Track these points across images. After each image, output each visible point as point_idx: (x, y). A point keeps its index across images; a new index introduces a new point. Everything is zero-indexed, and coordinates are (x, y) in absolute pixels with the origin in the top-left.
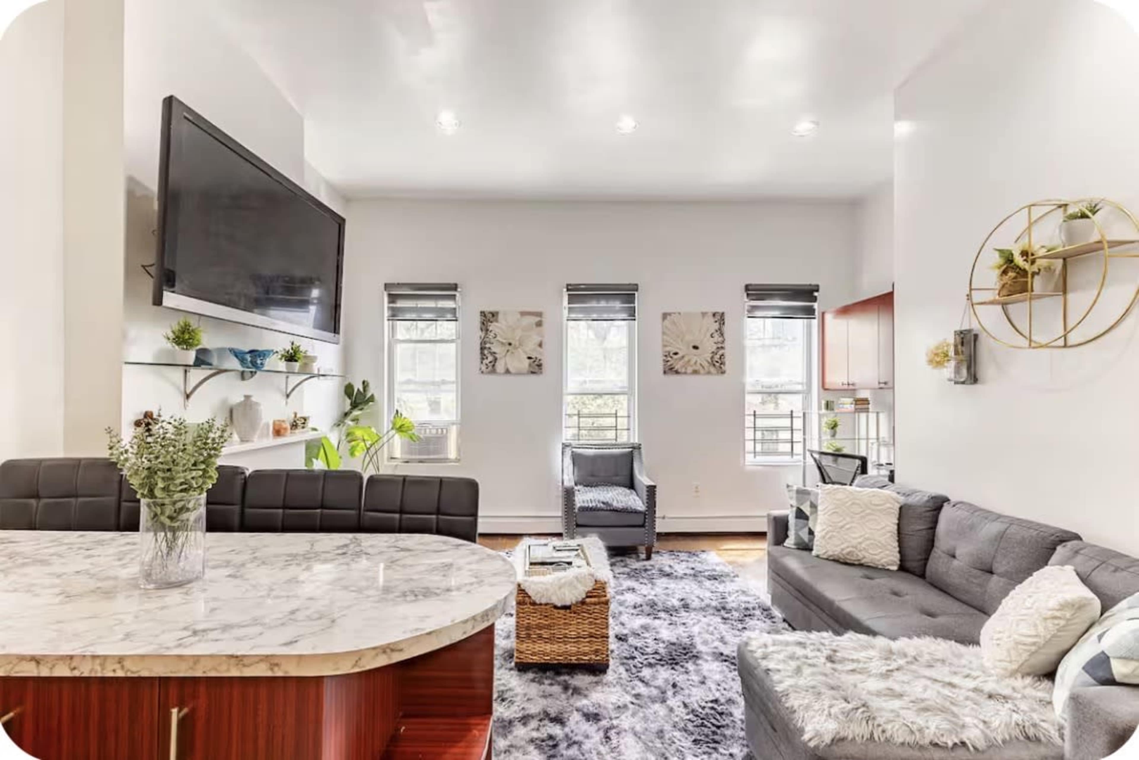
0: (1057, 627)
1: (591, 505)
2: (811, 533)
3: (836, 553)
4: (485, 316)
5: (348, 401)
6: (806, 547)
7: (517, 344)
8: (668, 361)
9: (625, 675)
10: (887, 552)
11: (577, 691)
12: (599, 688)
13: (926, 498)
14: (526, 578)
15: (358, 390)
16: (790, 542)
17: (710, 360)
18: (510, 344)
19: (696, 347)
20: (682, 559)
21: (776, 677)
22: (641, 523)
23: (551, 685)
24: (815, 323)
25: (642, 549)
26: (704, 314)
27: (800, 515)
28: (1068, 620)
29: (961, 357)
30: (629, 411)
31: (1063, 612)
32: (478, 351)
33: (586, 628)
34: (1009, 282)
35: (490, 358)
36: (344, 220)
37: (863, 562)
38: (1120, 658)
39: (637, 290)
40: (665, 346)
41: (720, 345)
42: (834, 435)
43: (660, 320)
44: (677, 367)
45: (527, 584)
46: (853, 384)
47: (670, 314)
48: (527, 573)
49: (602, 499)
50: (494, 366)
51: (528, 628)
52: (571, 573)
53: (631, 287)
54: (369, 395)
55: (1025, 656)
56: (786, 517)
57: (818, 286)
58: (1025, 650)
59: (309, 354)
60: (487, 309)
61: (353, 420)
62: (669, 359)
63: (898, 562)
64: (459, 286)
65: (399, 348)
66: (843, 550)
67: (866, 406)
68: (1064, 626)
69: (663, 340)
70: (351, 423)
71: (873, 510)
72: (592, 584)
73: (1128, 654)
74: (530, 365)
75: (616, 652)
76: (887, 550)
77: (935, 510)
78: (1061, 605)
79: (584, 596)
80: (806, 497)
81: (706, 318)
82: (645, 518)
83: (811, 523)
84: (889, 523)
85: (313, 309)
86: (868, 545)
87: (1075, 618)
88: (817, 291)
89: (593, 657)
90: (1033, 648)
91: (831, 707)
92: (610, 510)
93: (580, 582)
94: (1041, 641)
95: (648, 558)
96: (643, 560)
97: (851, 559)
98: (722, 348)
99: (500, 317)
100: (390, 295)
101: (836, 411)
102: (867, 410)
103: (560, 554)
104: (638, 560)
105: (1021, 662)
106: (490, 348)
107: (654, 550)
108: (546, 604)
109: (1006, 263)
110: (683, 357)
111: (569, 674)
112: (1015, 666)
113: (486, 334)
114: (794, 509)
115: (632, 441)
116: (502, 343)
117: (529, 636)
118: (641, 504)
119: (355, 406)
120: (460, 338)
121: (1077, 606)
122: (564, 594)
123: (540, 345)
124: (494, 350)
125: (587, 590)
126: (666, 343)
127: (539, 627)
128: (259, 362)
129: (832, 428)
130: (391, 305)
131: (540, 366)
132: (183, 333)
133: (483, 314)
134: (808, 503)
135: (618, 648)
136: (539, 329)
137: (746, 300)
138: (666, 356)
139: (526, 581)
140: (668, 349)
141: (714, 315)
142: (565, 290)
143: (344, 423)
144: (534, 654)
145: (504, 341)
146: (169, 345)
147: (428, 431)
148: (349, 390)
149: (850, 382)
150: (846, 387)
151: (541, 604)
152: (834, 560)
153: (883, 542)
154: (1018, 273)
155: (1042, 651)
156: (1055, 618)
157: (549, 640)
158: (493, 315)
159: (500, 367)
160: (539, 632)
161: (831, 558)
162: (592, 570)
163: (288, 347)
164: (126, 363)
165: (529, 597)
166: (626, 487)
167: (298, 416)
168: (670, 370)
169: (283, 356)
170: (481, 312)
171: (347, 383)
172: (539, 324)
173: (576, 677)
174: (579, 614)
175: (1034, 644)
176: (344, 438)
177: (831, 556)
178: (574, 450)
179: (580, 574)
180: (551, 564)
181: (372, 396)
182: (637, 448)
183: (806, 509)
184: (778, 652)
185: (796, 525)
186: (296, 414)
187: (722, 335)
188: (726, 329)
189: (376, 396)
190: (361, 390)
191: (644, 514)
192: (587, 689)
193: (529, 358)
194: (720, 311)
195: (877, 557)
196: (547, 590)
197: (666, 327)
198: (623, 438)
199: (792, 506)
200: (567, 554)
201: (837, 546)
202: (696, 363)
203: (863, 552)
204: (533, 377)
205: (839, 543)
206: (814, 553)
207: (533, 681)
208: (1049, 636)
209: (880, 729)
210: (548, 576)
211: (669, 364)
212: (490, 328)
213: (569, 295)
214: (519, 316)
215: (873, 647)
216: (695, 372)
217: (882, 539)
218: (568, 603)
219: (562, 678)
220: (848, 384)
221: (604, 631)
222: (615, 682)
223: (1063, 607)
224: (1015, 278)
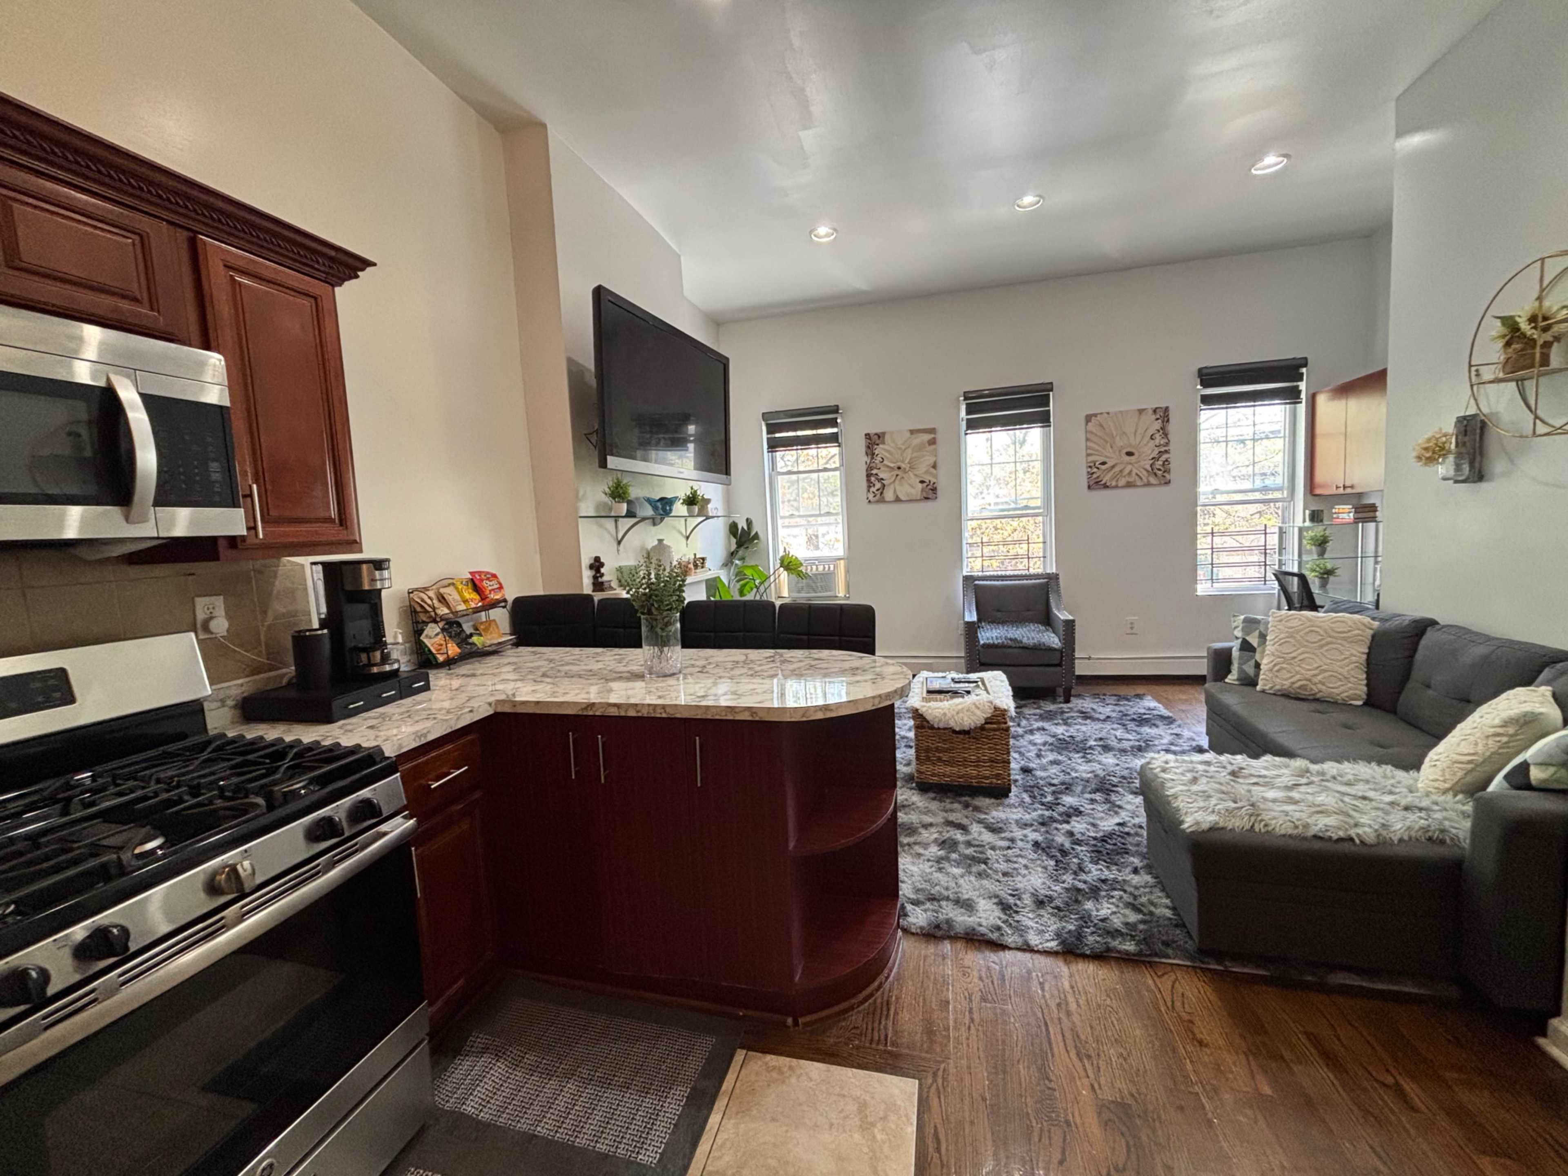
0: (1499, 744)
1: (996, 642)
2: (1258, 666)
3: (1285, 687)
4: (870, 439)
5: (734, 541)
6: (1250, 682)
7: (907, 467)
8: (1093, 473)
9: (1027, 799)
10: (1350, 685)
11: (977, 809)
12: (1000, 808)
13: (1407, 622)
14: (924, 704)
15: (743, 528)
16: (1232, 678)
17: (1150, 469)
18: (899, 468)
19: (1130, 454)
20: (1108, 702)
21: (1169, 785)
22: (1057, 662)
23: (952, 803)
24: (1302, 408)
25: (1060, 691)
26: (1141, 411)
27: (1246, 647)
28: (1511, 736)
29: (1463, 450)
30: (1044, 537)
31: (1505, 729)
32: (865, 478)
33: (988, 754)
34: (1514, 356)
35: (878, 485)
36: (727, 359)
37: (1318, 696)
38: (1541, 764)
39: (1052, 390)
40: (1088, 455)
41: (1163, 449)
42: (1322, 554)
43: (1083, 422)
44: (1106, 479)
45: (924, 709)
46: (1352, 487)
47: (1095, 415)
48: (925, 700)
49: (1010, 635)
50: (882, 493)
51: (928, 750)
52: (969, 700)
53: (1043, 387)
54: (753, 533)
55: (1460, 774)
56: (1229, 651)
57: (1306, 359)
58: (1460, 768)
59: (705, 497)
60: (872, 431)
61: (739, 560)
62: (1095, 470)
63: (1365, 697)
64: (840, 407)
65: (782, 481)
66: (1293, 683)
67: (1371, 514)
68: (1506, 743)
69: (1087, 448)
70: (737, 562)
71: (1334, 637)
72: (991, 711)
73: (1548, 761)
74: (923, 490)
75: (1021, 782)
76: (1350, 682)
77: (1417, 635)
78: (1506, 722)
79: (983, 722)
80: (1256, 625)
81: (1143, 417)
82: (1062, 656)
83: (1258, 656)
84: (1355, 652)
85: (691, 446)
86: (1324, 678)
87: (1518, 735)
88: (1305, 365)
89: (994, 781)
90: (1470, 766)
91: (1215, 805)
92: (1020, 647)
93: (979, 708)
94: (1480, 759)
95: (1067, 701)
96: (1060, 703)
97: (1304, 693)
98: (1166, 452)
99: (887, 438)
100: (768, 425)
101: (1326, 523)
102: (1373, 519)
103: (958, 685)
104: (1054, 701)
105: (1455, 781)
106: (876, 474)
107: (1073, 692)
108: (945, 729)
109: (1512, 331)
110: (1113, 467)
111: (970, 796)
112: (1447, 786)
113: (872, 458)
114: (1240, 641)
115: (1048, 571)
116: (892, 469)
117: (928, 759)
118: (1056, 640)
119: (740, 545)
120: (845, 466)
121: (1522, 721)
122: (963, 720)
123: (934, 466)
124: (881, 476)
125: (985, 716)
126: (1089, 451)
127: (937, 750)
128: (668, 508)
129: (1320, 545)
130: (769, 436)
131: (934, 490)
132: (617, 488)
133: (868, 436)
134: (1257, 633)
135: (1023, 779)
136: (933, 447)
137: (1199, 387)
138: (1090, 467)
139: (924, 706)
140: (1091, 459)
141: (1155, 411)
142: (962, 398)
143: (732, 563)
144: (933, 775)
145: (892, 465)
146: (608, 500)
147: (814, 567)
148: (733, 529)
149: (1348, 484)
150: (1341, 491)
151: (939, 729)
152: (1283, 695)
153: (1346, 674)
154: (1526, 343)
155: (1478, 769)
156: (1499, 735)
157: (950, 763)
158: (879, 437)
159: (889, 495)
160: (937, 754)
161: (1279, 693)
162: (991, 698)
163: (688, 493)
164: (581, 517)
165: (928, 722)
166: (1040, 623)
167: (698, 556)
168: (1096, 484)
169: (684, 500)
170: (866, 435)
171: (731, 521)
172: (933, 442)
173: (977, 799)
174: (978, 739)
175: (1470, 762)
176: (733, 577)
177: (1279, 690)
178: (977, 582)
179: (978, 700)
180: (948, 692)
181: (757, 533)
182: (1052, 579)
183: (1254, 640)
184: (1177, 768)
185: (1240, 658)
186: (695, 555)
187: (1166, 435)
188: (1171, 428)
189: (761, 535)
190: (746, 528)
191: (1061, 651)
192: (987, 808)
193: (922, 482)
194: (1164, 405)
195: (1336, 691)
196: (945, 714)
197: (1092, 433)
198: (1037, 568)
199: (1237, 638)
200: (967, 685)
201: (1286, 680)
202: (1130, 473)
203: (1320, 686)
204: (929, 504)
205: (1289, 675)
206: (1258, 688)
207: (934, 799)
208: (1488, 754)
209: (1263, 823)
210: (945, 702)
211: (1095, 476)
212: (876, 452)
213: (967, 404)
214: (908, 435)
215: (1287, 767)
216: (1129, 485)
217: (1344, 671)
218: (966, 728)
219: (963, 799)
220: (1345, 487)
221: (1005, 756)
222: (1017, 804)
223: (1505, 724)
224: (1522, 350)
